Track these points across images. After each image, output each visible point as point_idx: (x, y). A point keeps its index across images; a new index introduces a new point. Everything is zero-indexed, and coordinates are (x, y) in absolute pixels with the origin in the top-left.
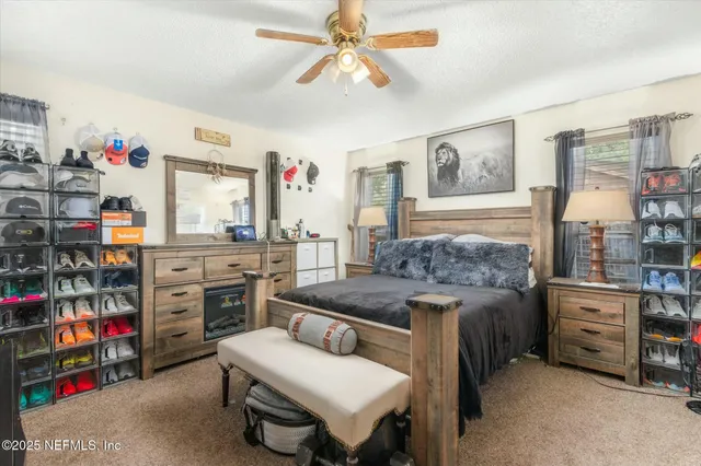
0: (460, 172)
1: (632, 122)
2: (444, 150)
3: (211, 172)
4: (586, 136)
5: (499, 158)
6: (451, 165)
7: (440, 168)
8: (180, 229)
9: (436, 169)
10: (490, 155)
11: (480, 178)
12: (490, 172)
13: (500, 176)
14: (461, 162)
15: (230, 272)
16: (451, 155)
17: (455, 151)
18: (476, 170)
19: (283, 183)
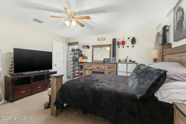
3: (99, 47)
8: (94, 60)
9: (176, 24)
15: (97, 69)
19: (117, 46)
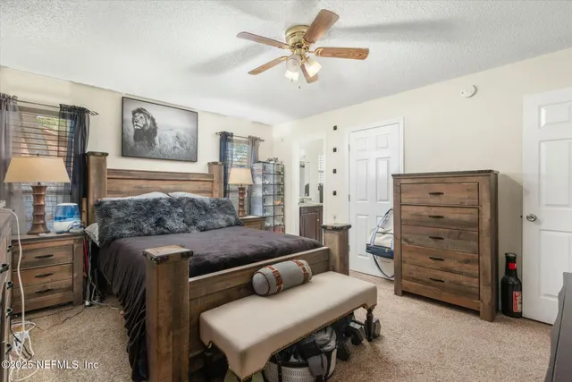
0: (157, 139)
1: (249, 137)
2: (142, 115)
4: (234, 138)
5: (188, 136)
6: (148, 131)
7: (136, 131)
9: (132, 130)
10: (182, 132)
11: (174, 148)
12: (181, 145)
13: (188, 150)
14: (158, 131)
16: (149, 122)
17: (153, 120)
18: (171, 140)
